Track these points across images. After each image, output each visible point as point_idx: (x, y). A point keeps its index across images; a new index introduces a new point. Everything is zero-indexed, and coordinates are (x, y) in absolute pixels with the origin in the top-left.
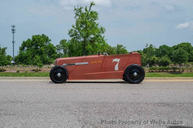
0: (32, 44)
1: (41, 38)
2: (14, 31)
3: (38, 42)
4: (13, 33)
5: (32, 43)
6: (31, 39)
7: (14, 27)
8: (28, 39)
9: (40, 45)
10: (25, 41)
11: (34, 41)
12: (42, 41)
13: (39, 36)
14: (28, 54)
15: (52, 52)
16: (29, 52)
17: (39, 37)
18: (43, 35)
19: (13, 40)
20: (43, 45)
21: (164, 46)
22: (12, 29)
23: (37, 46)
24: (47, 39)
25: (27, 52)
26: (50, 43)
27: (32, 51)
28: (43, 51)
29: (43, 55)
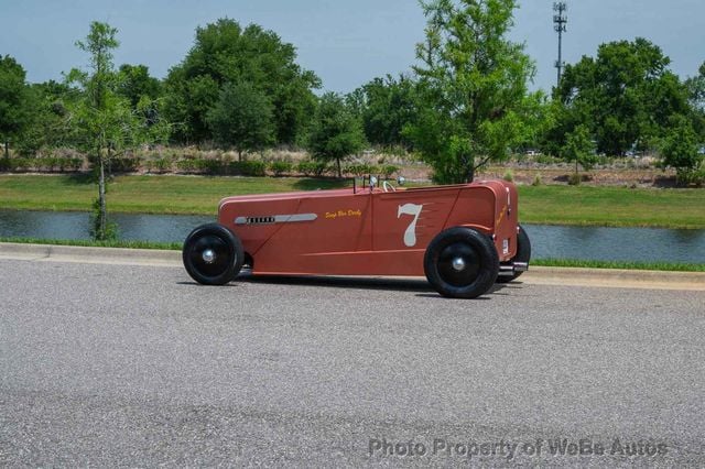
0: (599, 78)
1: (633, 52)
2: (563, 24)
3: (620, 66)
4: (560, 30)
5: (597, 73)
6: (595, 58)
7: (561, 8)
8: (584, 57)
9: (628, 79)
10: (573, 65)
11: (605, 63)
12: (633, 65)
13: (624, 44)
14: (582, 114)
15: (669, 107)
16: (584, 106)
17: (623, 50)
18: (640, 41)
19: (560, 57)
20: (639, 80)
22: (555, 17)
23: (617, 82)
24: (653, 57)
25: (578, 106)
26: (668, 72)
27: (595, 102)
28: (637, 100)
29: (635, 118)
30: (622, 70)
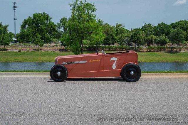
0: (33, 23)
1: (42, 16)
2: (15, 8)
3: (39, 20)
4: (15, 9)
5: (33, 21)
6: (32, 18)
7: (15, 4)
8: (29, 17)
9: (41, 23)
10: (26, 19)
11: (35, 19)
12: (42, 19)
13: (39, 14)
14: (29, 32)
15: (52, 30)
16: (30, 30)
17: (40, 15)
18: (44, 13)
19: (15, 17)
20: (44, 23)
21: (162, 24)
22: (13, 6)
23: (38, 24)
24: (47, 17)
25: (29, 30)
26: (51, 21)
27: (33, 29)
28: (44, 28)
29: (44, 33)
30: (39, 21)
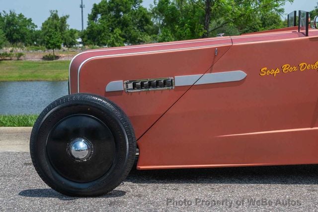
0: (110, 9)
3: (120, 4)
5: (109, 7)
9: (124, 10)
10: (97, 4)
11: (113, 2)
12: (126, 3)
14: (103, 27)
15: (144, 23)
16: (104, 23)
19: (82, 3)
20: (129, 10)
23: (119, 11)
25: (101, 23)
26: (141, 6)
27: (109, 21)
28: (129, 19)
29: (128, 28)
30: (121, 5)
